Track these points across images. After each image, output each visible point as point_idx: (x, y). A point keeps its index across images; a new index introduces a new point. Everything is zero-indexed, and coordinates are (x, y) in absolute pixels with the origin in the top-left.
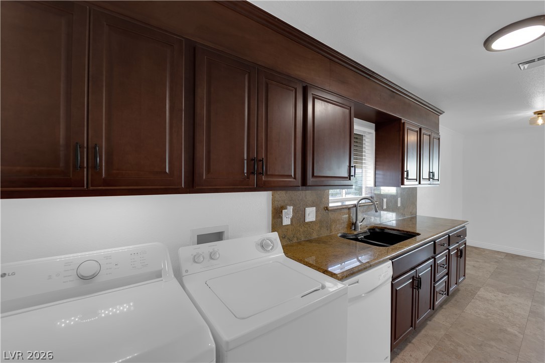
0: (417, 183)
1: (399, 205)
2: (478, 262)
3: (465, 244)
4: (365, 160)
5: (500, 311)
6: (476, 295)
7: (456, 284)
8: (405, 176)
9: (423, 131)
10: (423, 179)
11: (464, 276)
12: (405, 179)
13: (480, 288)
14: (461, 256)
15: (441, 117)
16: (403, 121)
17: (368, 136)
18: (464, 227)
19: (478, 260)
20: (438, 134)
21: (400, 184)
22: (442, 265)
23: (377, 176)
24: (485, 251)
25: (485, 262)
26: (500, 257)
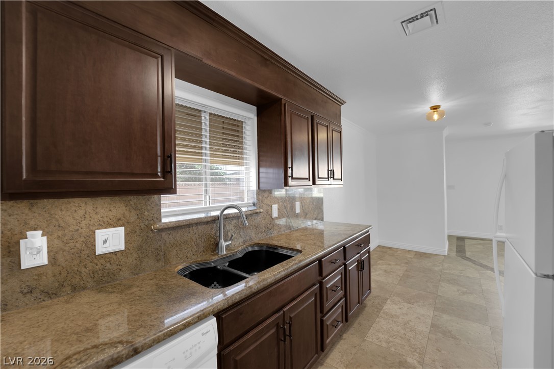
0: (311, 183)
1: (298, 211)
2: (389, 264)
3: (369, 252)
4: (246, 154)
5: (403, 332)
6: (382, 311)
7: (359, 303)
8: (290, 174)
9: (316, 120)
10: (319, 178)
11: (370, 289)
12: (290, 179)
13: (388, 299)
14: (363, 268)
15: (343, 107)
16: (283, 102)
17: (249, 122)
18: (368, 232)
19: (390, 263)
20: (340, 127)
21: (283, 185)
22: (334, 289)
23: (261, 175)
24: (397, 251)
25: (397, 264)
26: (410, 257)
